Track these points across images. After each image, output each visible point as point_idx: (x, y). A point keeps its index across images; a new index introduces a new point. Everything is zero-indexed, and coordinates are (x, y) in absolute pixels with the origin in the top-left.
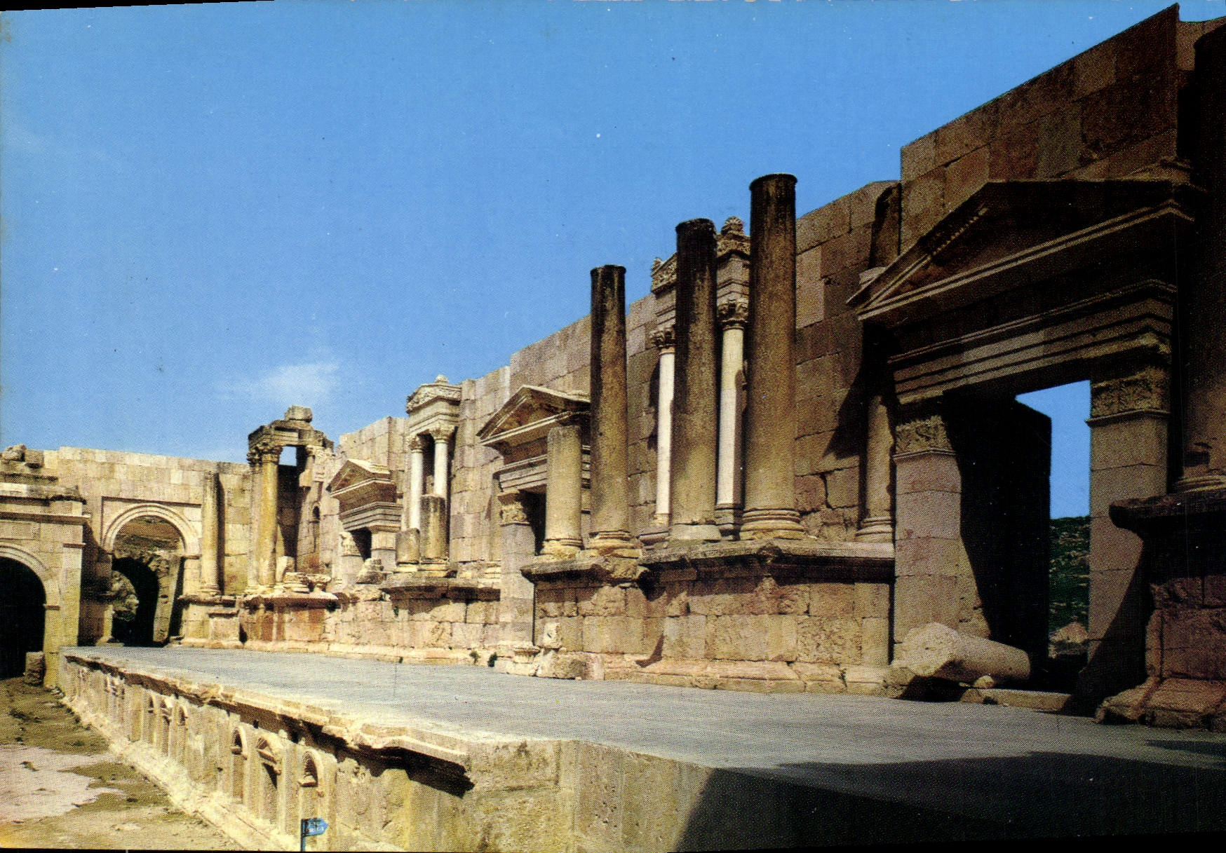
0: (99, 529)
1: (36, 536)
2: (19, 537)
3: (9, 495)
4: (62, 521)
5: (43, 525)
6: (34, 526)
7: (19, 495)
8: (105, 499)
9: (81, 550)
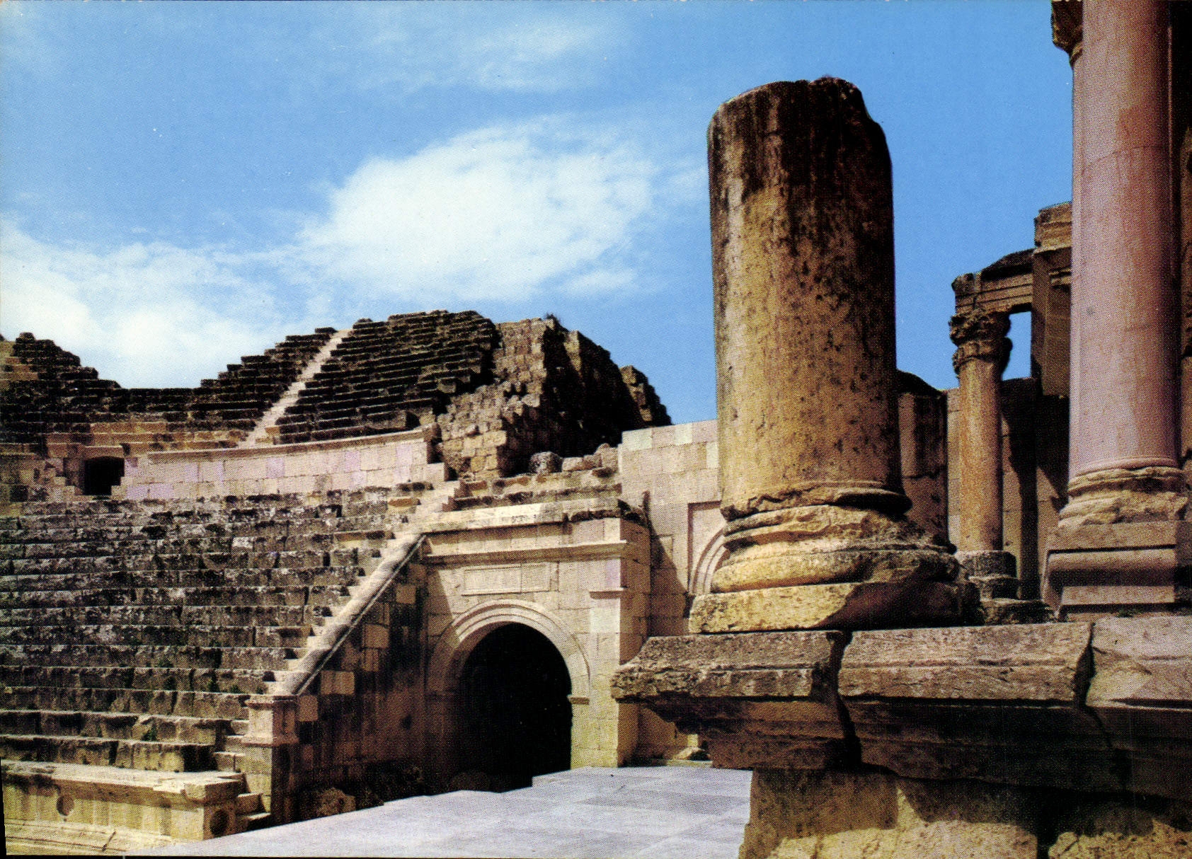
0: (685, 561)
1: (554, 585)
2: (531, 590)
3: (509, 523)
4: (587, 555)
5: (564, 566)
6: (549, 569)
7: (524, 522)
8: (692, 507)
9: (618, 601)
